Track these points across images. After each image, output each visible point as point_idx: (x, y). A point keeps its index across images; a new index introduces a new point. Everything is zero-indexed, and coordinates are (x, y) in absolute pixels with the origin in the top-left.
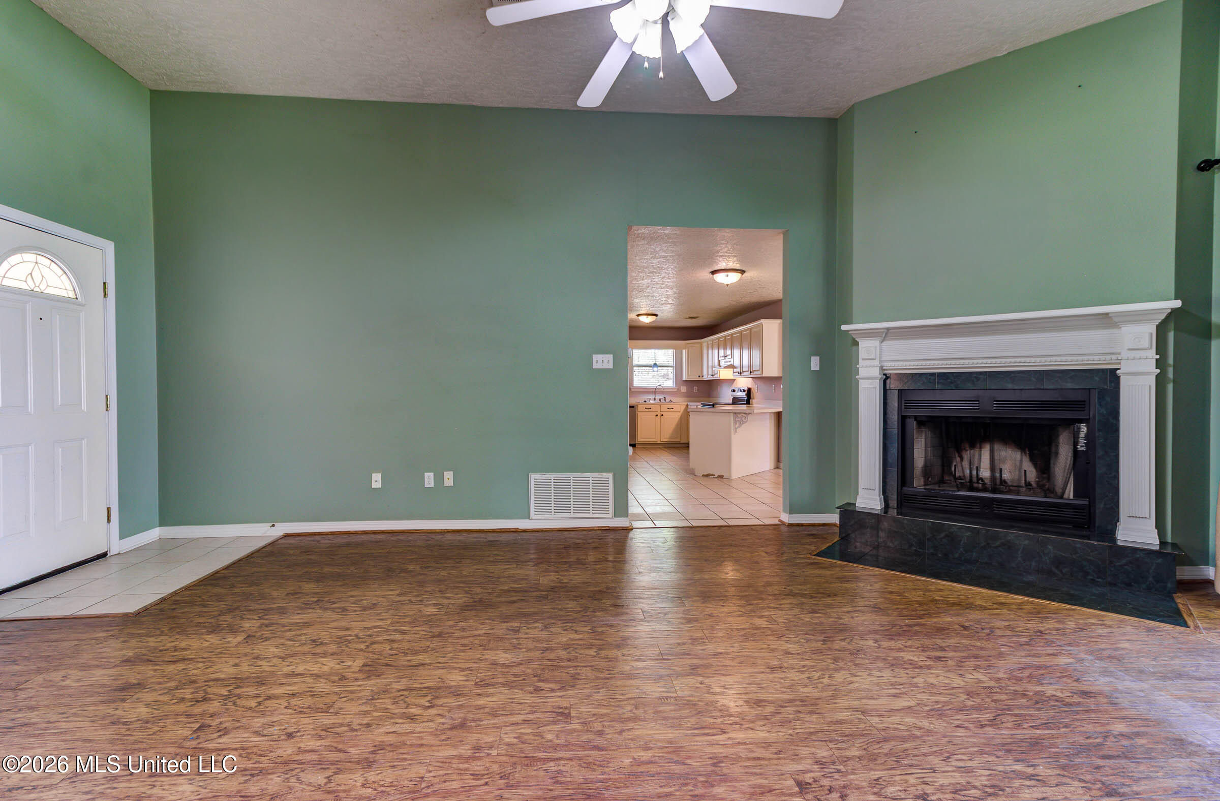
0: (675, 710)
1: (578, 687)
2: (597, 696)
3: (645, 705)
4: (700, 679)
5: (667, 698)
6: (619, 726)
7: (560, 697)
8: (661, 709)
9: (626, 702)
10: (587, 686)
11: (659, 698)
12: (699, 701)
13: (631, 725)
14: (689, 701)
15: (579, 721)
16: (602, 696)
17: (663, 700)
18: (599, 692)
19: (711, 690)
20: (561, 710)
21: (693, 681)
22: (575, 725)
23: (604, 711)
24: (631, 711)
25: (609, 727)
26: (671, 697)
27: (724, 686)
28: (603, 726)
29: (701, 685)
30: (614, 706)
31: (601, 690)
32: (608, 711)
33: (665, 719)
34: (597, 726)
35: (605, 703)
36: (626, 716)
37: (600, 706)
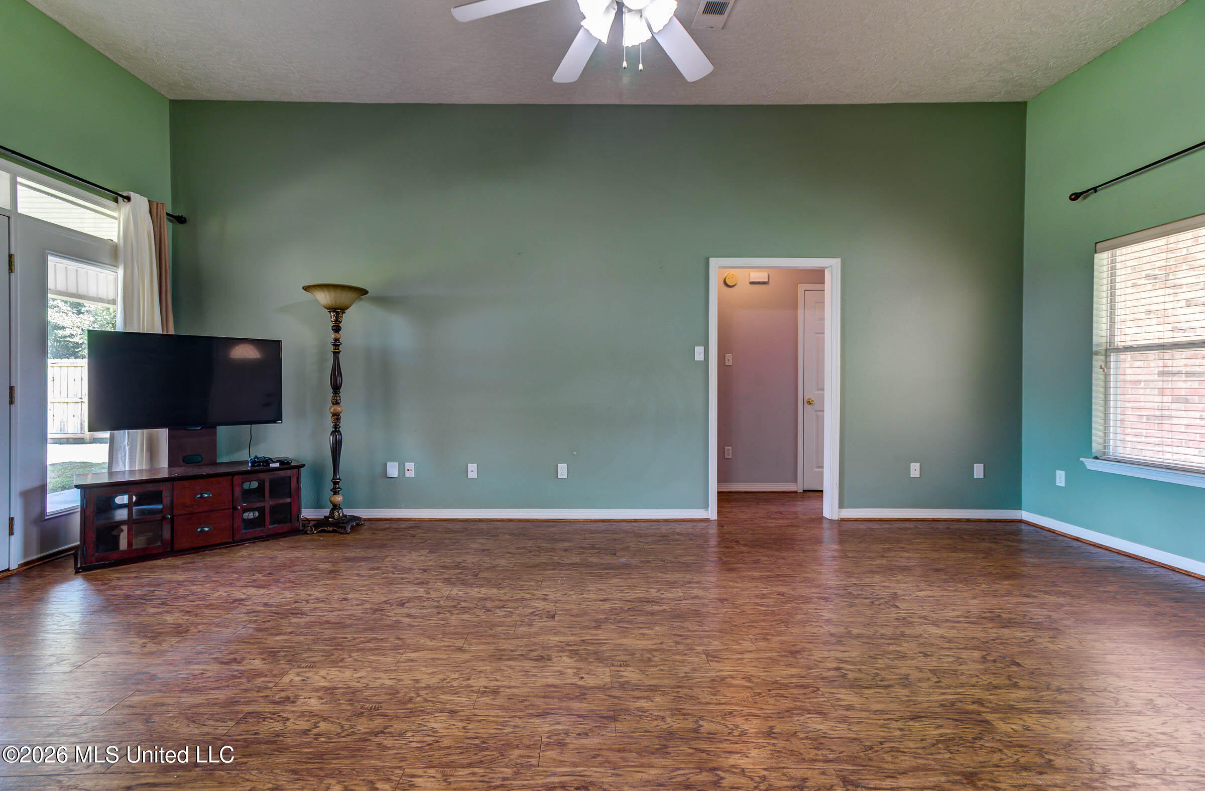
0: (616, 656)
1: (709, 679)
2: (687, 669)
3: (641, 660)
4: (581, 683)
5: (621, 666)
6: (664, 647)
7: (722, 671)
8: (628, 657)
9: (659, 663)
10: (699, 680)
11: (628, 666)
12: (592, 662)
13: (654, 647)
14: (602, 662)
15: (697, 651)
16: (681, 670)
17: (625, 664)
18: (686, 673)
19: (575, 671)
20: (715, 659)
21: (589, 681)
22: (699, 649)
23: (677, 657)
24: (654, 656)
25: (671, 646)
26: (617, 666)
27: (561, 674)
28: (676, 647)
29: (583, 676)
30: (669, 660)
31: (683, 675)
32: (673, 657)
33: (626, 650)
34: (681, 647)
35: (678, 663)
36: (658, 653)
37: (682, 661)
